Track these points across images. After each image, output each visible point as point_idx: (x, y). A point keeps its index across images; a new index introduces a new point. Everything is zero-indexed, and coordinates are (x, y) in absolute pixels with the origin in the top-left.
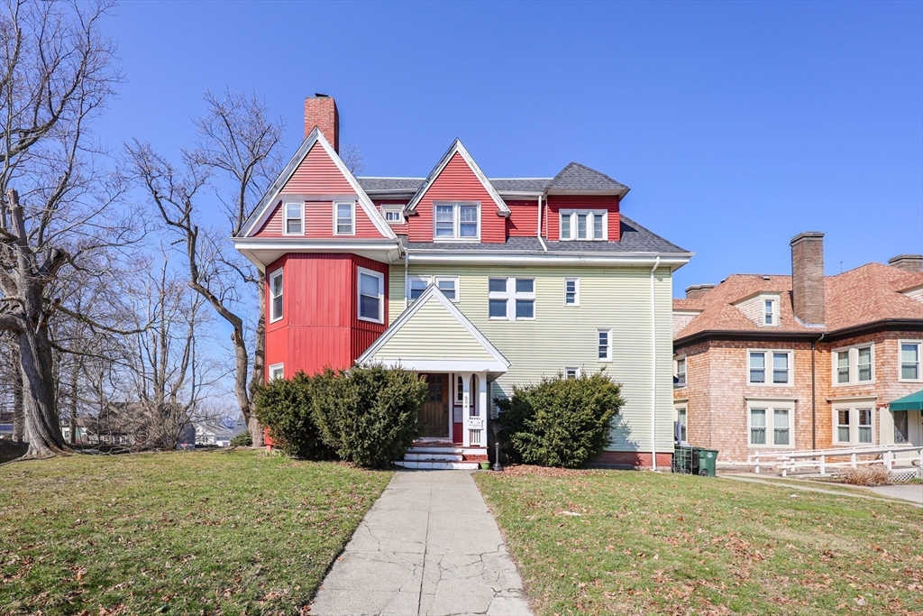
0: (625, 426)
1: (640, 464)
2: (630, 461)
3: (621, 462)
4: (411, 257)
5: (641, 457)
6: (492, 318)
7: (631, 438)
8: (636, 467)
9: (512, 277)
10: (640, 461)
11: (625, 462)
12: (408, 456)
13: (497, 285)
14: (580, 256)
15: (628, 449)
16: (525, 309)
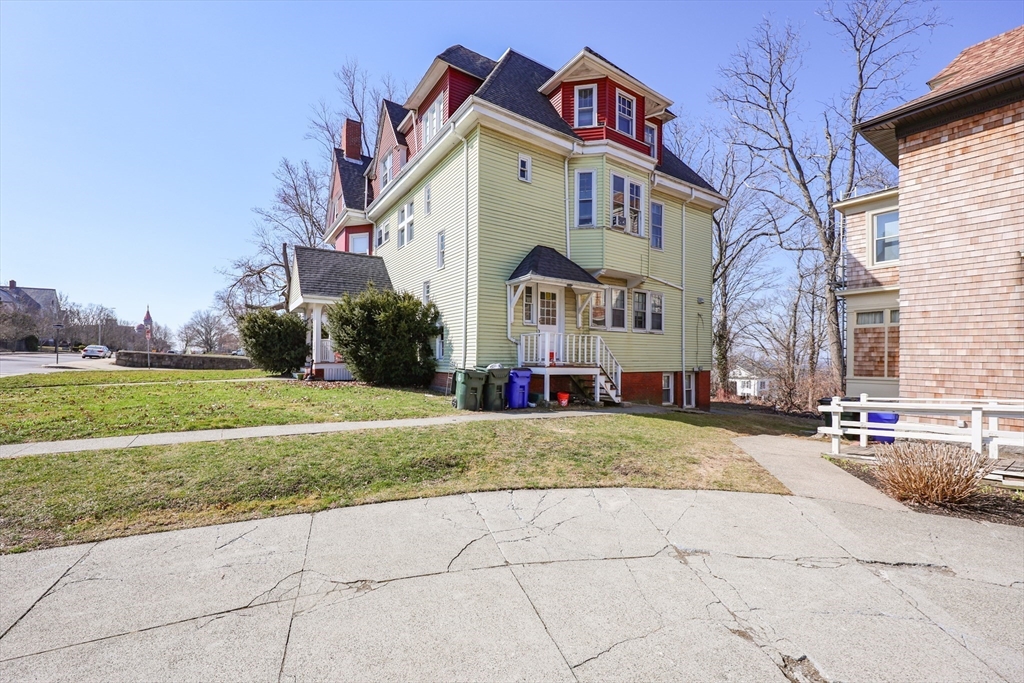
0: (451, 343)
6: (401, 246)
9: (406, 203)
15: (449, 369)
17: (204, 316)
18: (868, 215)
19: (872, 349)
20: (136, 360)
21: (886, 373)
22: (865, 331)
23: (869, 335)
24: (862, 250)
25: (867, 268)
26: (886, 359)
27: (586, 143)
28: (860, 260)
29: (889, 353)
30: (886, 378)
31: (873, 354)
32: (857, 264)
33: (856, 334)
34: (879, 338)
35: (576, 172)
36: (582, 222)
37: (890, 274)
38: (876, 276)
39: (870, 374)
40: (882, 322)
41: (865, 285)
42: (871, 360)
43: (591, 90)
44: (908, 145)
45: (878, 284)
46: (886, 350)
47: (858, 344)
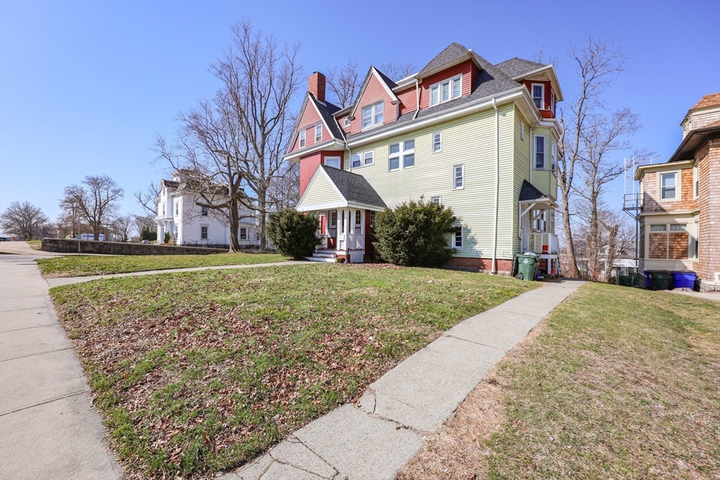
0: (473, 238)
1: (484, 268)
2: (476, 265)
3: (469, 266)
4: (349, 145)
5: (486, 262)
6: (392, 170)
7: (477, 248)
8: (481, 271)
9: (401, 141)
10: (484, 266)
11: (472, 266)
12: (314, 255)
13: (394, 149)
14: (436, 116)
15: (473, 255)
16: (409, 160)
17: (22, 207)
18: (658, 174)
19: (660, 244)
20: (60, 246)
21: (668, 256)
22: (656, 235)
23: (658, 237)
24: (654, 192)
25: (657, 201)
26: (668, 250)
27: (544, 119)
28: (653, 197)
29: (670, 247)
30: (668, 259)
31: (660, 247)
32: (651, 199)
33: (650, 236)
34: (664, 238)
35: (535, 135)
36: (538, 166)
37: (670, 206)
38: (662, 206)
39: (658, 257)
40: (665, 230)
41: (656, 211)
42: (659, 250)
43: (540, 87)
44: (715, 143)
45: (664, 210)
46: (668, 245)
47: (652, 242)
